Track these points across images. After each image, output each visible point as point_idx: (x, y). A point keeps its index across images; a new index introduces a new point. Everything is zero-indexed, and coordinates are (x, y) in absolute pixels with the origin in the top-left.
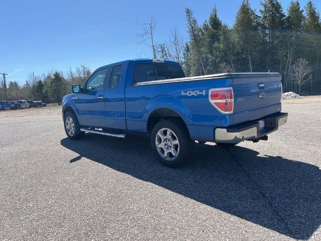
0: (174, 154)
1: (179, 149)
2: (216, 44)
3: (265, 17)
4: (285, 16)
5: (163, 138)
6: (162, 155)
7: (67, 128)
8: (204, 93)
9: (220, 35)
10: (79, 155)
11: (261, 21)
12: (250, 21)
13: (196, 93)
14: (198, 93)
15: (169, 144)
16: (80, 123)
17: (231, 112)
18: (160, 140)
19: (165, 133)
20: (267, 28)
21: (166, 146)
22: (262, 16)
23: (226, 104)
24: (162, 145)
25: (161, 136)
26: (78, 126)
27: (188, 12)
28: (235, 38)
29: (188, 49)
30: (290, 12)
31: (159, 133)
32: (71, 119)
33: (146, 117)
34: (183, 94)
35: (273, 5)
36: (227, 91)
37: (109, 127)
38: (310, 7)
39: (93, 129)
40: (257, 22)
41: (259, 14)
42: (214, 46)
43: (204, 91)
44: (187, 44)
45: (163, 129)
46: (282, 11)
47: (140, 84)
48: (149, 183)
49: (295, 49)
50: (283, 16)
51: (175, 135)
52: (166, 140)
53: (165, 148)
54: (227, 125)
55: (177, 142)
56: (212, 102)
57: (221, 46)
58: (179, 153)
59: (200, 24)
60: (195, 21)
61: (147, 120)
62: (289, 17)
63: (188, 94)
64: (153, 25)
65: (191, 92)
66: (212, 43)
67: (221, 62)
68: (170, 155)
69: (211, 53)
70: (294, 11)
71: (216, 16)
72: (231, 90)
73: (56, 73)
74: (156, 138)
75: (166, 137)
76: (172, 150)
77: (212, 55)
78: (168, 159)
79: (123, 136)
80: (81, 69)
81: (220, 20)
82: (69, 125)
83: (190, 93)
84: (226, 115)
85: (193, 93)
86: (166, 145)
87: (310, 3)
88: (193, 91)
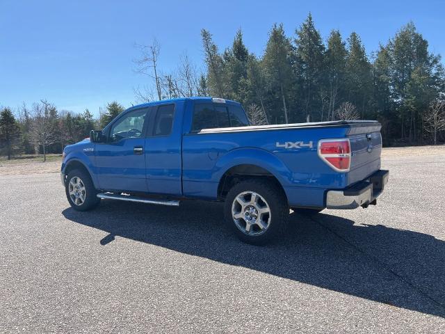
0: (261, 226)
1: (270, 219)
2: (242, 80)
3: (301, 49)
4: (325, 48)
5: (244, 204)
6: (242, 229)
7: (71, 193)
8: (311, 145)
9: (246, 68)
10: (109, 234)
11: (296, 53)
12: (283, 53)
13: (299, 145)
14: (302, 144)
15: (254, 213)
16: (96, 187)
17: (348, 170)
18: (239, 209)
19: (247, 198)
20: (304, 63)
21: (249, 216)
22: (297, 47)
23: (341, 159)
24: (242, 215)
25: (241, 202)
26: (92, 191)
27: (206, 35)
28: (265, 73)
29: (203, 85)
30: (330, 43)
31: (237, 199)
32: (79, 180)
33: (217, 177)
34: (278, 145)
35: (310, 34)
36: (342, 142)
37: (151, 191)
38: (355, 40)
39: (118, 194)
40: (292, 55)
41: (294, 45)
42: (239, 82)
43: (311, 142)
44: (202, 78)
45: (245, 193)
46: (321, 42)
47: (204, 131)
48: (240, 268)
49: (339, 90)
50: (322, 48)
51: (264, 201)
52: (248, 208)
53: (247, 218)
54: (343, 186)
55: (267, 210)
56: (323, 156)
57: (249, 82)
58: (271, 224)
59: (221, 52)
60: (214, 47)
61: (219, 181)
62: (329, 51)
63: (286, 145)
64: (156, 49)
65: (291, 143)
66: (237, 77)
67: (249, 103)
68: (255, 228)
69: (236, 90)
70: (335, 43)
71: (240, 42)
72: (347, 142)
73: (6, 110)
74: (233, 205)
75: (248, 204)
76: (259, 222)
77: (237, 94)
78: (252, 234)
79: (176, 204)
80: (42, 106)
81: (246, 48)
82: (75, 190)
83: (289, 145)
84: (341, 173)
85: (294, 145)
86: (247, 214)
87: (354, 35)
88: (294, 142)
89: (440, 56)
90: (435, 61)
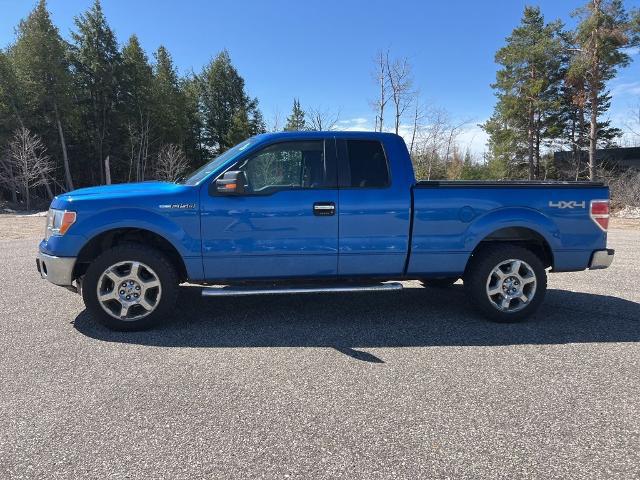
0: (525, 299)
1: (535, 289)
6: (499, 308)
7: (104, 298)
13: (572, 204)
14: (575, 204)
15: (514, 286)
22: (78, 47)
24: (500, 290)
37: (343, 273)
38: (164, 57)
56: (594, 217)
58: (535, 295)
65: (564, 203)
74: (490, 279)
76: (522, 295)
78: (511, 310)
85: (567, 205)
86: (504, 287)
87: (162, 49)
88: (568, 202)
89: (256, 100)
90: (252, 106)
